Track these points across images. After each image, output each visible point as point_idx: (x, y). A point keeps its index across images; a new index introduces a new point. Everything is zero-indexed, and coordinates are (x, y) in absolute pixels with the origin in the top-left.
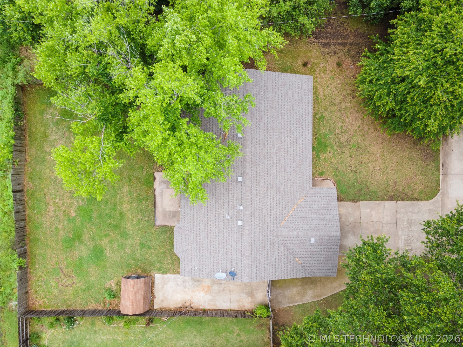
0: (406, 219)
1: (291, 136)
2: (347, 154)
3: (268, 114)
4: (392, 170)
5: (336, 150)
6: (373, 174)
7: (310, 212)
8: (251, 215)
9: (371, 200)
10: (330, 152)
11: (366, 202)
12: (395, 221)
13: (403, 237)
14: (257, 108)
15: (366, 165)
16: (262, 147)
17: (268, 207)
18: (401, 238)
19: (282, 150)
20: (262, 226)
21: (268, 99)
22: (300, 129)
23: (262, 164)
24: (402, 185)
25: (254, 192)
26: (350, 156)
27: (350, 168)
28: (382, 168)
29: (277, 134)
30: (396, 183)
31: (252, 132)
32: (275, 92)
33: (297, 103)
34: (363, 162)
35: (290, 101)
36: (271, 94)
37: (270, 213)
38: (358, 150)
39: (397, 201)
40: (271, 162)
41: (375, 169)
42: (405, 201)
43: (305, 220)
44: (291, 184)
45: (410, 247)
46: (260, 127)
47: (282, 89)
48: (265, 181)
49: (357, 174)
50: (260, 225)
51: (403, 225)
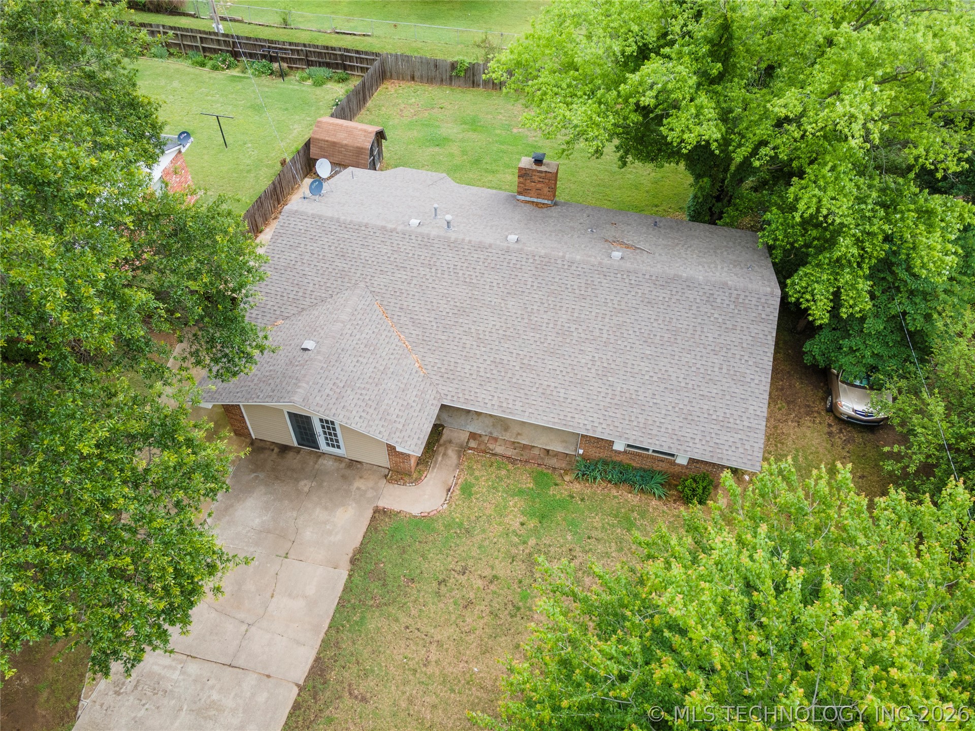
0: (229, 703)
1: (593, 371)
2: (502, 569)
3: (660, 322)
4: (411, 701)
5: (525, 543)
6: (417, 633)
7: (382, 368)
8: (426, 240)
9: (342, 603)
10: (522, 524)
11: (340, 588)
12: (241, 662)
13: (176, 675)
14: (678, 297)
15: (453, 617)
16: (577, 291)
17: (430, 281)
18: (175, 669)
19: (560, 339)
20: (392, 259)
21: (699, 329)
22: (608, 400)
23: (535, 284)
24: (346, 722)
25: (476, 256)
26: (495, 577)
27: (458, 568)
28: (429, 670)
29: (605, 336)
30: (364, 699)
31: (619, 275)
32: (717, 349)
33: (681, 406)
34: (467, 613)
35: (690, 386)
36: (711, 339)
37: (414, 282)
38: (510, 607)
39: (301, 689)
40: (535, 307)
41: (433, 647)
42: (291, 714)
43: (366, 350)
44: (468, 346)
45: (130, 687)
46: (629, 296)
47: (724, 371)
48: (495, 284)
49: (435, 584)
50: (396, 256)
51: (212, 687)
